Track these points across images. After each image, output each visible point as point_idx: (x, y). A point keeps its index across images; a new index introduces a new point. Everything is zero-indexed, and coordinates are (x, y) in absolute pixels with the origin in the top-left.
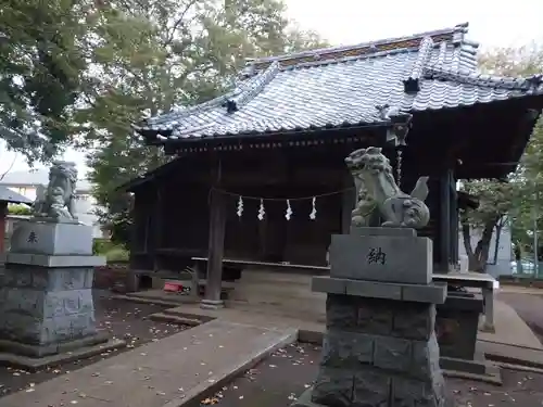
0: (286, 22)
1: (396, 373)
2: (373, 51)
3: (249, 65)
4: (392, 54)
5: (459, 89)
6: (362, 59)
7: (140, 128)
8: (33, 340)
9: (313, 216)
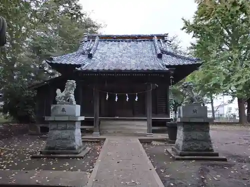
0: (82, 15)
1: (202, 140)
2: (137, 39)
3: (86, 37)
4: (143, 41)
5: (174, 58)
6: (133, 41)
7: (50, 62)
8: (73, 148)
9: (136, 100)
